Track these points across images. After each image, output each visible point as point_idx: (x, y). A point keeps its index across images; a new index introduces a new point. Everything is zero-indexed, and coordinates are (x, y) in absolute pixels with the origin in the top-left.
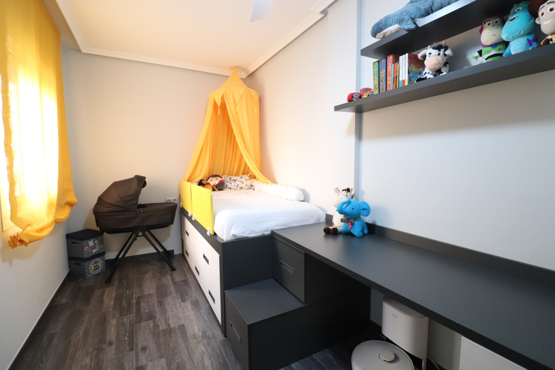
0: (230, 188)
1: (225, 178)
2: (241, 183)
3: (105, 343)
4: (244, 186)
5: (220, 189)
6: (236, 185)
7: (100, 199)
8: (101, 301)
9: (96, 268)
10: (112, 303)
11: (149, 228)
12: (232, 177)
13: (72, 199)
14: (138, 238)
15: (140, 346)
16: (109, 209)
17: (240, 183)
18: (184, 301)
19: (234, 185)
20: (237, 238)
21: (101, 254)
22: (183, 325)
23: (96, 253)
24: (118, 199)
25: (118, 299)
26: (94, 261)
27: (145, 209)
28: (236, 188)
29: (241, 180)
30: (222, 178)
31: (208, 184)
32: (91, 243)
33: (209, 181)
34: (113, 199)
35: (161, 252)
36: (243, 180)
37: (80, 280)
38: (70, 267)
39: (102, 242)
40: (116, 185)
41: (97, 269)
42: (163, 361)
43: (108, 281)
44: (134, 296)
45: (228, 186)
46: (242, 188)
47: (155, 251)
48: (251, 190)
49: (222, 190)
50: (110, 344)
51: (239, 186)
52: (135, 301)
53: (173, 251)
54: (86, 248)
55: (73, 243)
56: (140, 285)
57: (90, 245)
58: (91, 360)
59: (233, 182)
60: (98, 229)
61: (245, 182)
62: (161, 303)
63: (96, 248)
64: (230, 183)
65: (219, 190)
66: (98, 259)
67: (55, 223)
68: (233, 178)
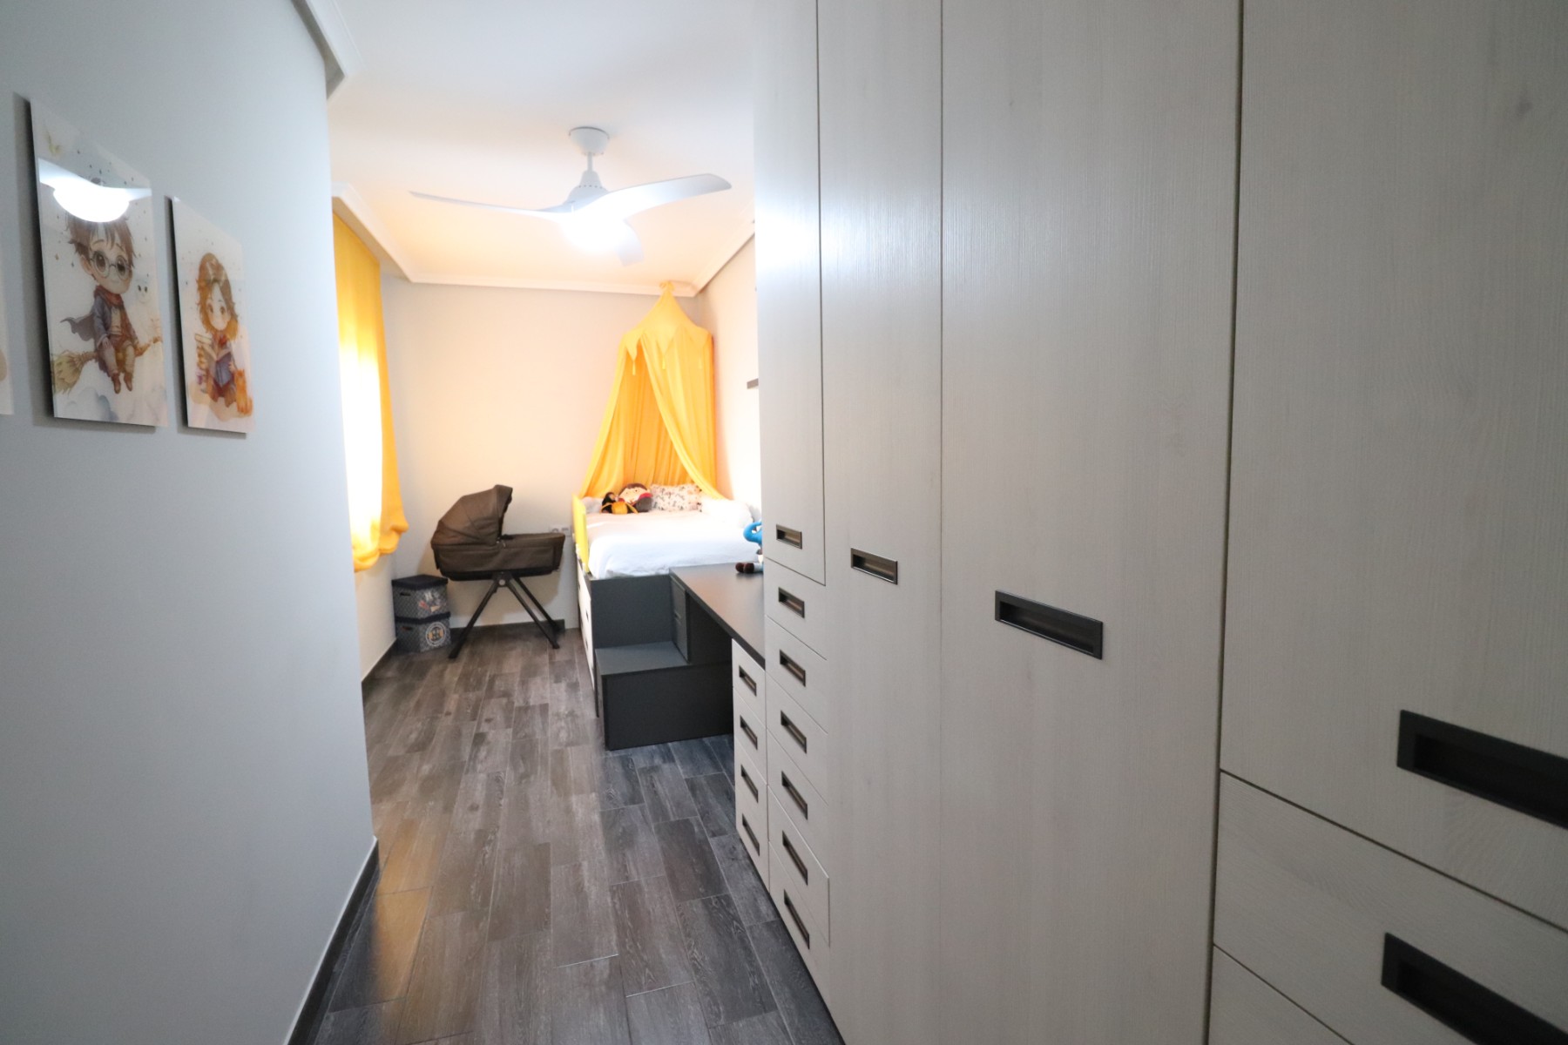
0: (663, 509)
1: (654, 490)
2: (681, 499)
3: (441, 712)
4: (686, 505)
5: (642, 509)
6: (672, 503)
7: (441, 524)
8: (441, 675)
9: (436, 637)
10: (456, 679)
11: (518, 574)
12: (666, 488)
13: (401, 522)
14: (499, 590)
15: (485, 717)
16: (453, 539)
17: (678, 499)
18: (558, 680)
19: (669, 503)
20: (614, 576)
21: (444, 616)
22: (546, 705)
23: (436, 613)
24: (468, 524)
25: (465, 677)
26: (432, 626)
27: (509, 542)
28: (672, 508)
29: (682, 493)
30: (646, 489)
31: (621, 500)
32: (428, 595)
33: (622, 496)
34: (459, 524)
35: (542, 623)
36: (684, 493)
37: (411, 654)
38: (397, 634)
39: (445, 596)
40: (465, 500)
41: (437, 639)
42: (510, 731)
43: (454, 656)
44: (488, 674)
45: (658, 505)
46: (682, 508)
47: (531, 620)
48: (697, 512)
49: (646, 511)
50: (448, 714)
51: (677, 504)
52: (487, 679)
53: (562, 622)
54: (420, 604)
55: (402, 594)
56: (499, 663)
57: (427, 599)
58: (423, 724)
59: (666, 497)
60: (438, 573)
61: (687, 497)
62: (524, 683)
63: (435, 605)
64: (662, 499)
65: (639, 511)
66: (438, 624)
67: (378, 554)
68: (669, 489)
